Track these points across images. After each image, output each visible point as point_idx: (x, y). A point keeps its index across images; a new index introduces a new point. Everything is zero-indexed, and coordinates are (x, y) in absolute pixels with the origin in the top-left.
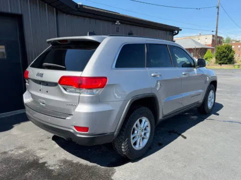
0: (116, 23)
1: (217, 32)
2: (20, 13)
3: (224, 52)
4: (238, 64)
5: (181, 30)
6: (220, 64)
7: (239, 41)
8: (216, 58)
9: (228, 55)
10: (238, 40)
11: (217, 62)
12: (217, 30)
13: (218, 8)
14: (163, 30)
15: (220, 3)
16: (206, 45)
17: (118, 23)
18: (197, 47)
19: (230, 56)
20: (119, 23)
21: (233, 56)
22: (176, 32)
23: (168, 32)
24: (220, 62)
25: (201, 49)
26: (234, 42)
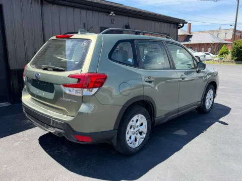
0: (111, 14)
5: (186, 23)
12: (236, 24)
16: (226, 40)
20: (114, 15)
22: (181, 25)
23: (172, 25)
24: (236, 58)
25: (220, 44)
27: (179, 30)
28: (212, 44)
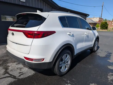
1: (101, 17)
2: (42, 8)
5: (89, 15)
6: (102, 29)
8: (101, 27)
9: (106, 26)
10: (110, 20)
11: (101, 29)
13: (102, 6)
15: (103, 5)
21: (108, 26)
23: (85, 16)
25: (94, 23)
26: (108, 21)
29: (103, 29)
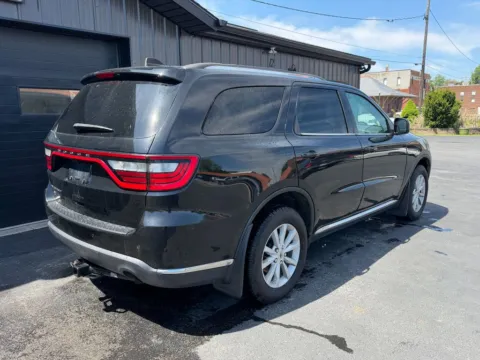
0: (271, 52)
1: (423, 67)
3: (440, 105)
4: (467, 127)
5: (374, 63)
6: (433, 127)
7: (461, 84)
8: (426, 116)
9: (448, 110)
10: (459, 81)
11: (426, 124)
12: (424, 62)
13: (427, 18)
14: (344, 63)
15: (429, 10)
16: (399, 90)
17: (273, 51)
18: (384, 94)
19: (452, 111)
20: (275, 52)
21: (457, 112)
22: (366, 67)
24: (433, 123)
25: (391, 97)
26: (452, 85)
27: (362, 75)
28: (377, 97)
29: (437, 126)
